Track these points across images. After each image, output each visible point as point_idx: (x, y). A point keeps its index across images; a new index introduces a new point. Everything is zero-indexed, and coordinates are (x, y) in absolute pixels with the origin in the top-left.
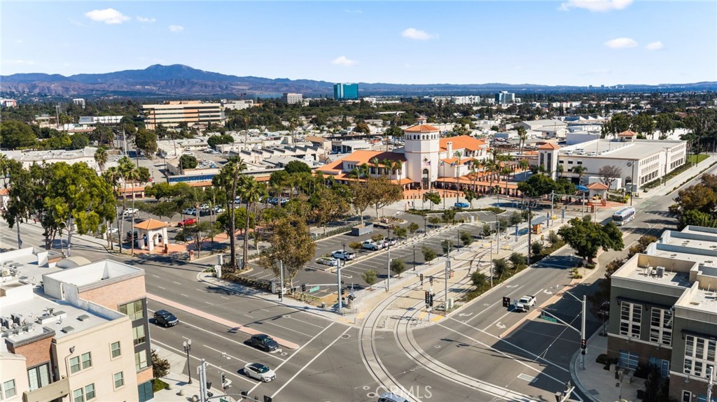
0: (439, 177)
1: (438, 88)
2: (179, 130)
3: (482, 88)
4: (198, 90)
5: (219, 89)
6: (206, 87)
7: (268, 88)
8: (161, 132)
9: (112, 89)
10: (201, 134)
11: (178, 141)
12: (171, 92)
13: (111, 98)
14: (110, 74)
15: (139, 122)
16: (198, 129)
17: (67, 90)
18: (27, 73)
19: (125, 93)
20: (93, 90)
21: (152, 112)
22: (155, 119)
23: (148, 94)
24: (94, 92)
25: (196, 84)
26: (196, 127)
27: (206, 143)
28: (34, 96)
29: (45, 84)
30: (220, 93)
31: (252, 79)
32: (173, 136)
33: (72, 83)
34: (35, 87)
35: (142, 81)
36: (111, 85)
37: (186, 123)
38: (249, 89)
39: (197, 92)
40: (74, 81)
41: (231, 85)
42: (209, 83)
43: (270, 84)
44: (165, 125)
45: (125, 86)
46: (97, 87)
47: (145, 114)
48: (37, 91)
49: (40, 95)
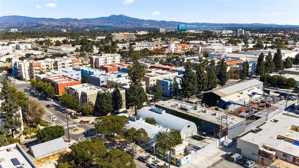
0: (175, 52)
1: (229, 25)
2: (122, 41)
3: (249, 26)
4: (129, 25)
5: (137, 25)
6: (132, 24)
7: (156, 25)
8: (117, 42)
9: (96, 25)
10: (128, 43)
11: (122, 44)
12: (118, 26)
13: (96, 29)
14: (96, 18)
15: (111, 39)
16: (127, 41)
17: (80, 25)
18: (65, 18)
19: (101, 27)
20: (89, 25)
21: (114, 36)
22: (115, 38)
23: (110, 27)
24: (90, 26)
25: (128, 23)
26: (127, 40)
27: (129, 45)
28: (69, 27)
29: (72, 23)
30: (137, 27)
31: (150, 21)
32: (120, 43)
33: (82, 22)
34: (68, 24)
35: (107, 21)
36: (96, 23)
37: (124, 39)
38: (149, 25)
39: (128, 26)
40: (82, 21)
41: (142, 23)
42: (133, 23)
43: (158, 23)
44: (118, 40)
45: (101, 23)
46: (91, 24)
47: (113, 36)
48: (69, 25)
49: (71, 27)
